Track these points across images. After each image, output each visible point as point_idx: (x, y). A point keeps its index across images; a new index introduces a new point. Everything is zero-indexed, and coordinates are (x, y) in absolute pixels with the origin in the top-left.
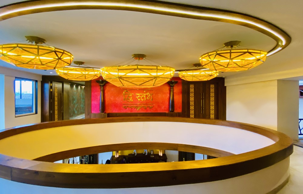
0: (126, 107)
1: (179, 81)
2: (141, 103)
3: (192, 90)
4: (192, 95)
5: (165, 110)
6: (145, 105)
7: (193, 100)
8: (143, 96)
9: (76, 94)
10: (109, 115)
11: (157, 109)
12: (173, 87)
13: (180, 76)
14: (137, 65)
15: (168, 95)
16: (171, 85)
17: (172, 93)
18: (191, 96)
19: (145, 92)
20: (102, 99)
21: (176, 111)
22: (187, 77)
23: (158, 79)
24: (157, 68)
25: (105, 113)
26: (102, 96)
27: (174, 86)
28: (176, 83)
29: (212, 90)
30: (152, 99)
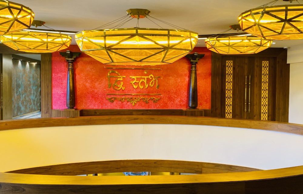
0: (113, 99)
1: (207, 54)
2: (139, 92)
3: (229, 70)
4: (229, 79)
5: (180, 105)
6: (147, 97)
7: (231, 88)
8: (141, 80)
9: (22, 76)
10: (83, 113)
11: (166, 104)
12: (195, 64)
13: (208, 46)
14: (137, 29)
15: (187, 79)
16: (192, 61)
17: (193, 76)
18: (227, 80)
19: (145, 73)
20: (71, 85)
21: (200, 107)
22: (220, 48)
23: (171, 51)
24: (169, 32)
25: (76, 109)
26: (71, 79)
27: (197, 63)
28: (201, 57)
29: (265, 71)
30: (159, 86)
